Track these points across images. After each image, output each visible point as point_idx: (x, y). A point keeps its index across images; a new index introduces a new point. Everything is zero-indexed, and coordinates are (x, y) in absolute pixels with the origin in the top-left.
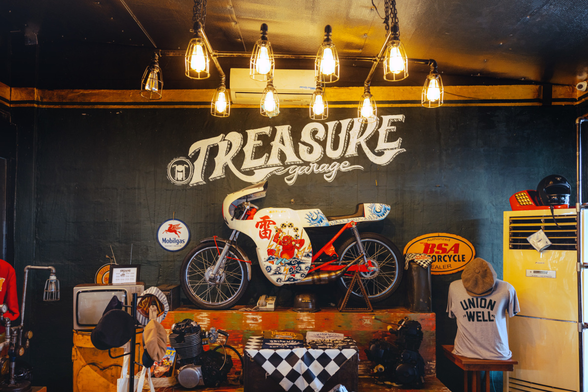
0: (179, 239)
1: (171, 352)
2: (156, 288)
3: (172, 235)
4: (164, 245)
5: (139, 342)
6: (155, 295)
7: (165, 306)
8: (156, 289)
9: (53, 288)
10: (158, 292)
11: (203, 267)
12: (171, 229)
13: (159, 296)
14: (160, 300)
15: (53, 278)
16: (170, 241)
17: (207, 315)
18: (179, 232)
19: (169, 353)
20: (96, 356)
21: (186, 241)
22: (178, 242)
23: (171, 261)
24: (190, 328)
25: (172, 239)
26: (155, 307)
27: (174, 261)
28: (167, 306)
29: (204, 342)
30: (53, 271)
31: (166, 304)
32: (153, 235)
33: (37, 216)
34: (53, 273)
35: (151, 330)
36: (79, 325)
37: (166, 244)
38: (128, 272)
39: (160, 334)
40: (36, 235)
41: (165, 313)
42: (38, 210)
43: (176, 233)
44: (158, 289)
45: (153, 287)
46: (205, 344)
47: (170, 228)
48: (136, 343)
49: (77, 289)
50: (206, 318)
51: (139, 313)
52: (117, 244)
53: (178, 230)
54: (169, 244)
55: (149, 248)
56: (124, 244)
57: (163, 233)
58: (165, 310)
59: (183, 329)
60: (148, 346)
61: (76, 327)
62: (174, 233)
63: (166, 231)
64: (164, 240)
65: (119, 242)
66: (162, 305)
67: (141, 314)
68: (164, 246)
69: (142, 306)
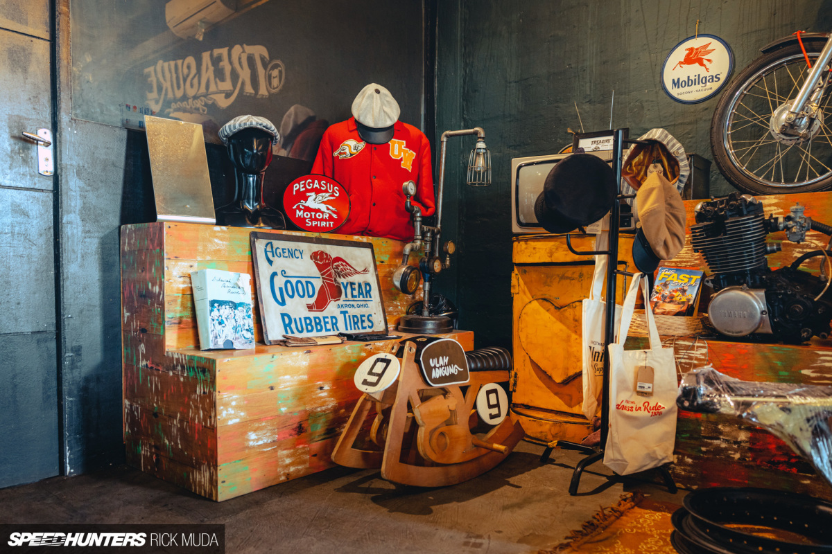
0: (707, 74)
1: (690, 279)
2: (661, 129)
3: (694, 70)
4: (675, 92)
5: (625, 259)
6: (659, 140)
7: (681, 164)
8: (662, 133)
9: (481, 163)
10: (666, 136)
11: (765, 109)
12: (693, 58)
13: (668, 144)
14: (671, 151)
15: (481, 145)
16: (689, 82)
17: (776, 201)
18: (709, 60)
19: (686, 280)
20: (549, 286)
21: (723, 77)
22: (704, 81)
23: (690, 123)
24: (741, 205)
25: (692, 78)
26: (659, 165)
27: (696, 122)
28: (685, 166)
29: (771, 244)
30: (480, 134)
31: (682, 160)
32: (654, 77)
33: (464, 82)
34: (480, 138)
35: (651, 190)
36: (520, 224)
37: (681, 90)
38: (606, 144)
39: (670, 205)
40: (463, 114)
41: (680, 181)
42: (466, 72)
43: (702, 64)
44: (666, 132)
45: (655, 130)
46: (773, 251)
47: (688, 55)
48: (619, 259)
49: (516, 162)
50: (773, 208)
51: (626, 184)
52: (586, 107)
53: (706, 57)
54: (687, 89)
55: (645, 104)
56: (598, 105)
57: (675, 69)
58: (681, 173)
59: (721, 210)
60: (646, 221)
61: (516, 228)
62: (697, 65)
63: (681, 63)
64: (676, 83)
65: (590, 102)
66: (673, 162)
67: (629, 184)
68: (676, 95)
69: (633, 170)
